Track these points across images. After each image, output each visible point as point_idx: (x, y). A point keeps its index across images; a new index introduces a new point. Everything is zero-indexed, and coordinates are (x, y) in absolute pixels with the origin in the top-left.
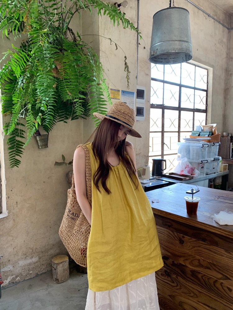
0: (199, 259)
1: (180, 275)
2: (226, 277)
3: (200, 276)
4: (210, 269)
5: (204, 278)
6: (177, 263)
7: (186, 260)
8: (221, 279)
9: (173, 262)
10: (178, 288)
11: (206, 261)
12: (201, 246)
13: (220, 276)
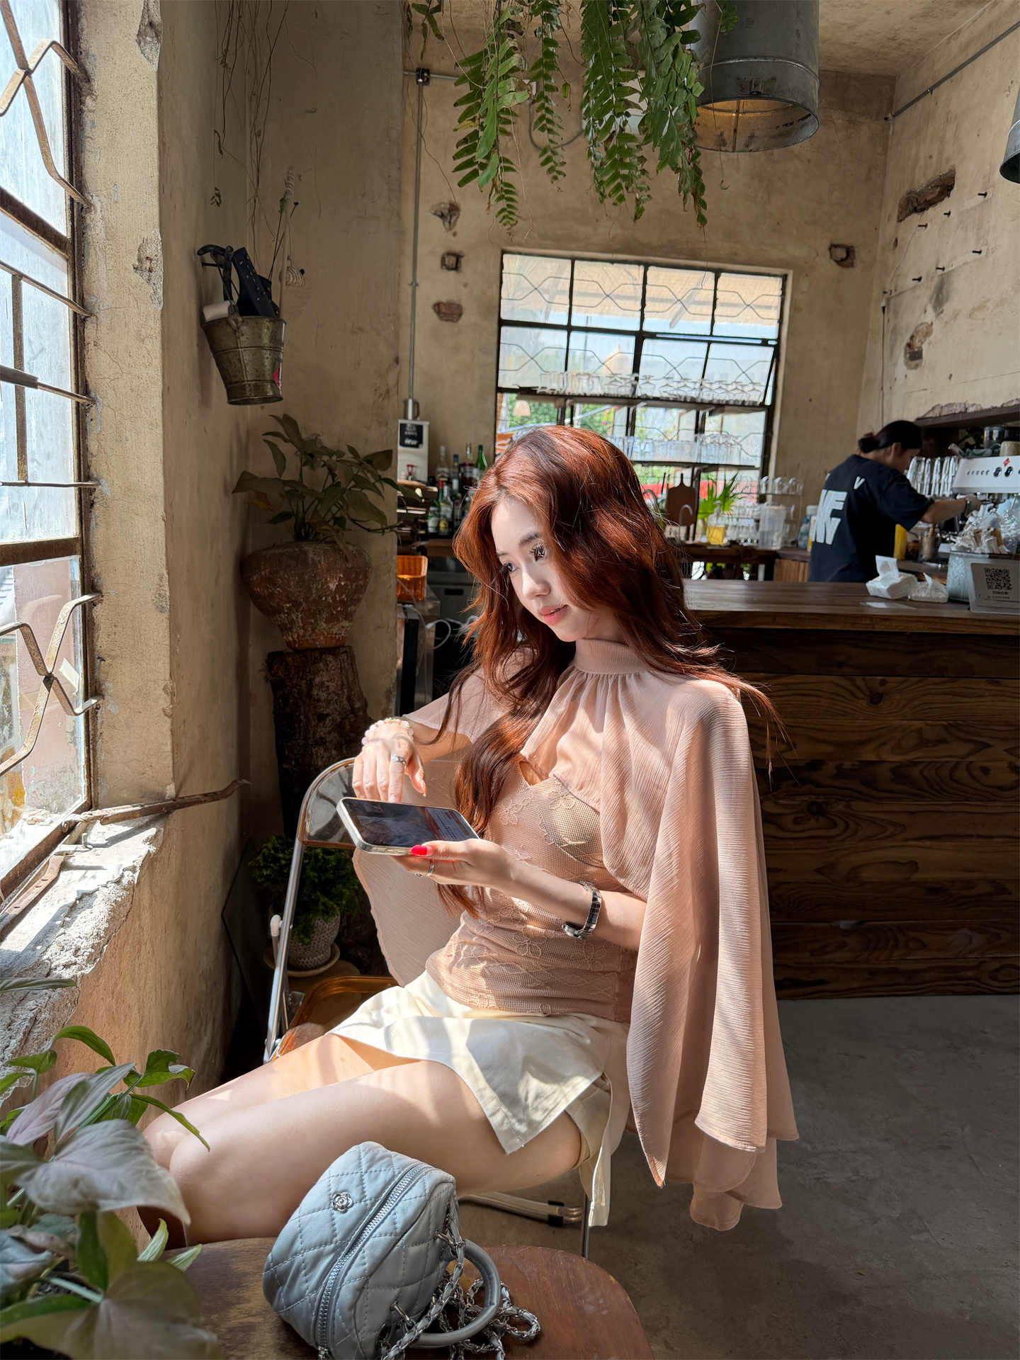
0: (921, 728)
1: (856, 795)
2: (982, 743)
3: (915, 772)
4: (944, 741)
5: (926, 773)
6: (853, 765)
7: (884, 744)
8: (969, 755)
9: (839, 767)
10: (847, 834)
11: (938, 725)
12: (933, 691)
13: (968, 748)
